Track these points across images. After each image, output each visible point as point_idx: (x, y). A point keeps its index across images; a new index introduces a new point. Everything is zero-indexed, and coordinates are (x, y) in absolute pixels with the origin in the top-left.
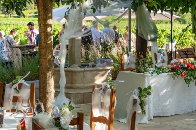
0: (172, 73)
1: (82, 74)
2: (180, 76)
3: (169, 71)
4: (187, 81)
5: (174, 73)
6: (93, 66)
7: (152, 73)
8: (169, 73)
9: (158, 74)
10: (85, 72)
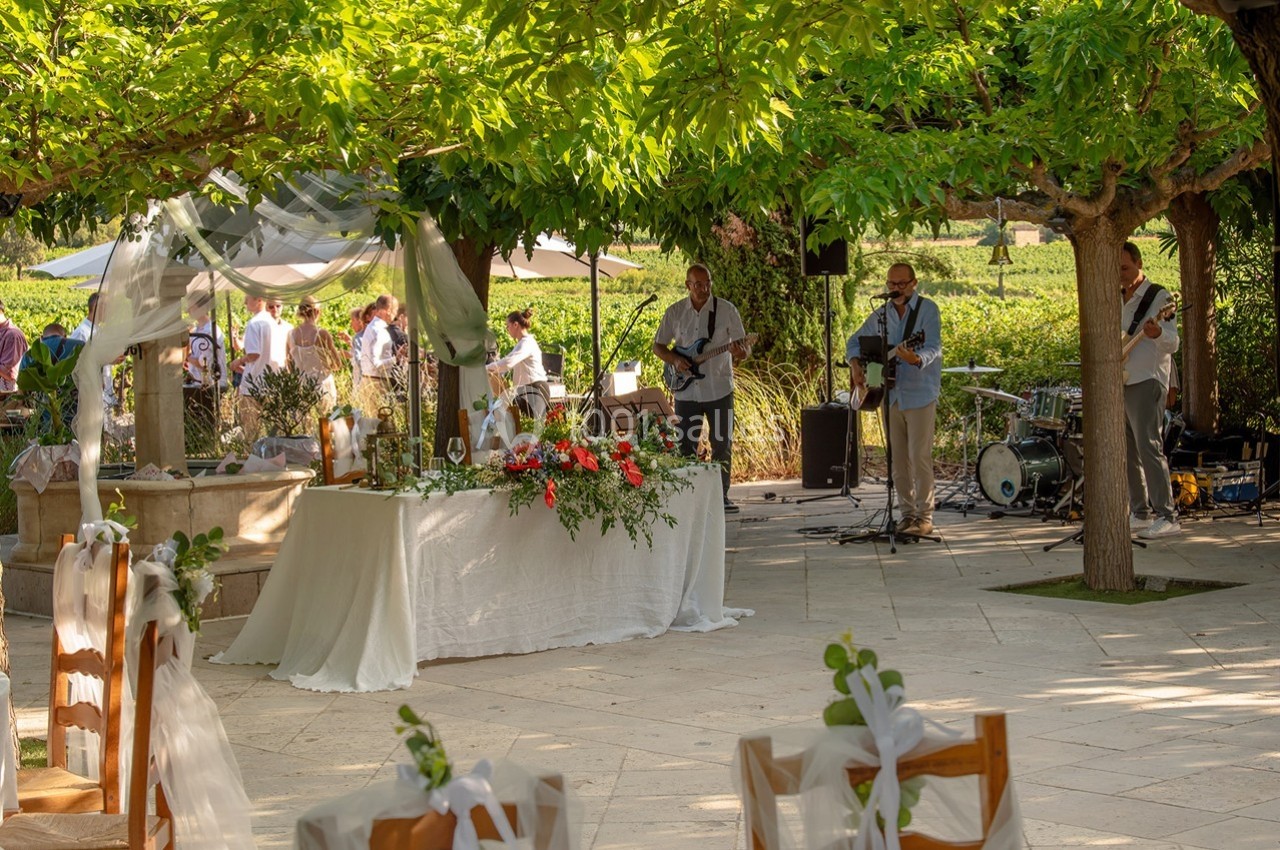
0: (509, 487)
1: (182, 503)
2: (540, 499)
3: (498, 481)
4: (569, 518)
5: (518, 486)
6: (233, 469)
7: (428, 490)
8: (498, 489)
9: (450, 493)
10: (195, 496)
